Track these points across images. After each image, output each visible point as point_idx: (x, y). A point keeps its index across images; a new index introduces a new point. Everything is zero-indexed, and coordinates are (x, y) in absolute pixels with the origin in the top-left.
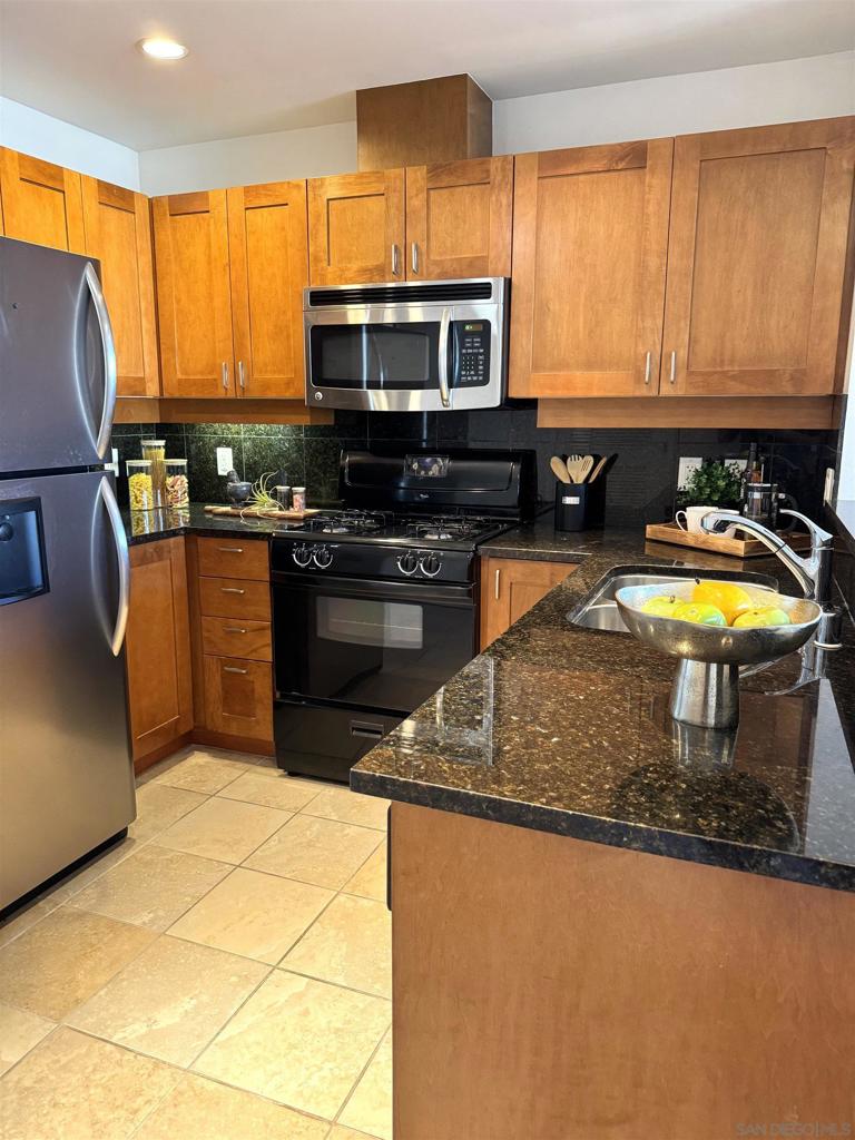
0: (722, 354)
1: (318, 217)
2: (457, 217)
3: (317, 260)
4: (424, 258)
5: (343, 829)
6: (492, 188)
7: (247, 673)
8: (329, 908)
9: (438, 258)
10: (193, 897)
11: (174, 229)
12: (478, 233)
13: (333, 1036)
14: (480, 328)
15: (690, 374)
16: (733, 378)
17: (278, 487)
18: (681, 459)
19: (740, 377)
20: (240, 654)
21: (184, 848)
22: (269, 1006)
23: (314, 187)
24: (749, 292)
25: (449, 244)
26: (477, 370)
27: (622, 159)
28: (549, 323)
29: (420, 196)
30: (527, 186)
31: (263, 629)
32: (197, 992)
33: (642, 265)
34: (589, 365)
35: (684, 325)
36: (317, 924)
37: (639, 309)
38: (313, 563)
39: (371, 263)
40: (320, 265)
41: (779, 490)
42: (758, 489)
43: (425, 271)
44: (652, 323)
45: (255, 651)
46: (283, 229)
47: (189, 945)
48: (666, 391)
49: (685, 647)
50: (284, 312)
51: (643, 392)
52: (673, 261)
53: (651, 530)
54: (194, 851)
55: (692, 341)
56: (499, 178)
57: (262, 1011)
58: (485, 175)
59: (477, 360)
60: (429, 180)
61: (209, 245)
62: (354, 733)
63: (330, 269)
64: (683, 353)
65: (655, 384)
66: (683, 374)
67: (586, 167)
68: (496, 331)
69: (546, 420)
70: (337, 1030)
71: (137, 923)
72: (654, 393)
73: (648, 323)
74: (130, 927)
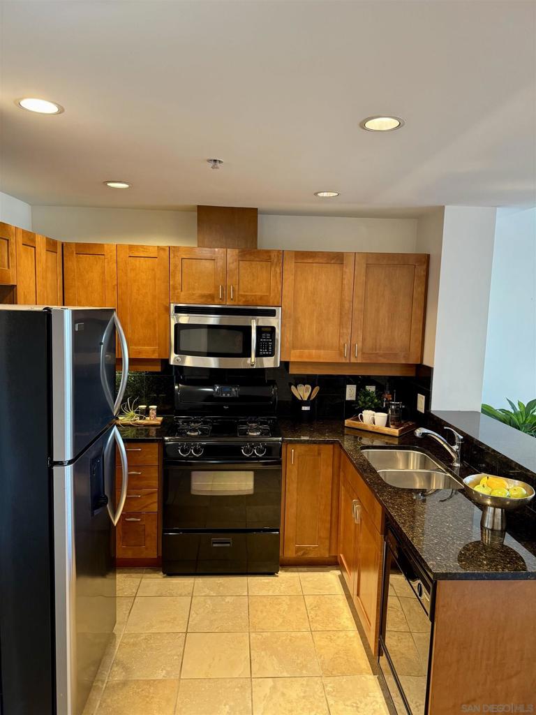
0: (376, 346)
1: (176, 266)
2: (253, 275)
3: (175, 288)
4: (237, 293)
5: (224, 600)
6: (272, 265)
7: (141, 520)
8: (251, 642)
9: (243, 293)
10: (178, 656)
11: (78, 261)
12: (264, 284)
13: (304, 700)
14: (270, 329)
15: (363, 353)
16: (381, 356)
17: (140, 407)
18: (348, 386)
19: (384, 356)
20: (136, 510)
21: (147, 630)
22: (265, 697)
23: (173, 251)
24: (386, 320)
25: (249, 287)
26: (268, 349)
27: (333, 259)
28: (299, 328)
29: (235, 263)
30: (290, 266)
31: (152, 493)
32: (224, 701)
33: (342, 306)
34: (318, 348)
35: (360, 333)
36: (252, 651)
37: (341, 324)
38: (191, 454)
39: (206, 292)
40: (176, 291)
41: (402, 404)
42: (393, 404)
43: (237, 299)
44: (346, 331)
45: (146, 507)
46: (153, 270)
47: (199, 680)
48: (353, 360)
49: (489, 502)
50: (153, 314)
51: (344, 361)
52: (355, 305)
53: (347, 422)
54: (154, 630)
55: (364, 340)
56: (275, 260)
57: (264, 700)
58: (268, 258)
59: (268, 345)
60: (239, 256)
61: (103, 273)
62: (214, 545)
63: (182, 293)
64: (360, 344)
65: (348, 357)
66: (360, 354)
67: (317, 261)
68: (278, 331)
69: (293, 370)
70: (304, 697)
71: (160, 677)
72: (348, 361)
73: (345, 331)
74: (160, 681)
